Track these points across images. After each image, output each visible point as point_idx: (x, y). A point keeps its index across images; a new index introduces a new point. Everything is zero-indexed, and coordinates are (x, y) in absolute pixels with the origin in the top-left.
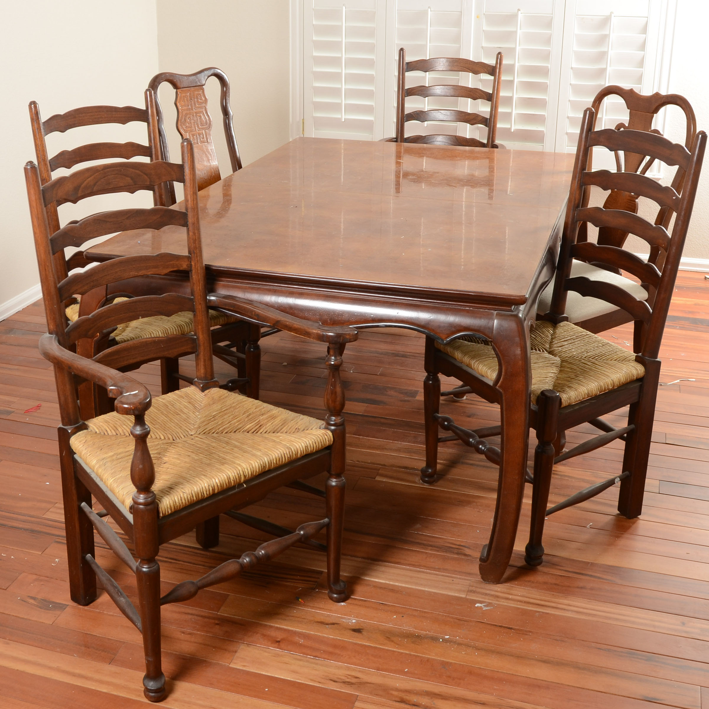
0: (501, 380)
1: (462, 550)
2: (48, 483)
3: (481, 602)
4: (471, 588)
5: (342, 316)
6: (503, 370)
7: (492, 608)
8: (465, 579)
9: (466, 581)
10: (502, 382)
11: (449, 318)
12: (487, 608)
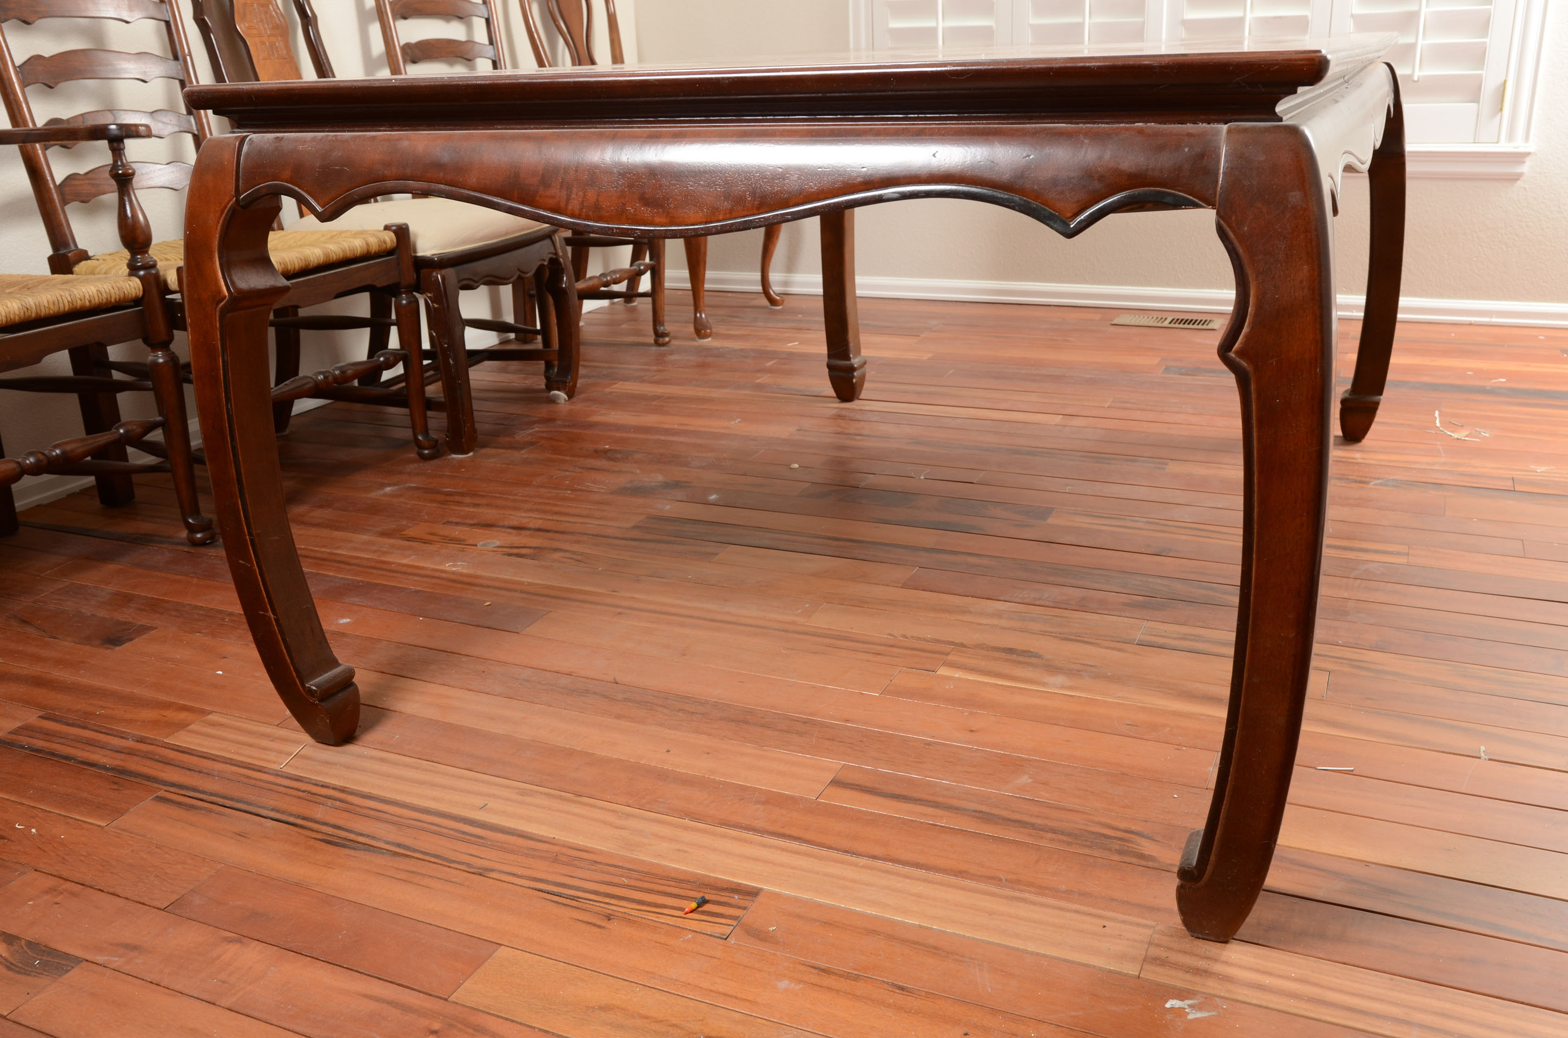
0: (1245, 330)
1: (1132, 842)
2: (220, 673)
3: (1181, 994)
4: (1154, 951)
5: (784, 179)
6: (1252, 300)
7: (1214, 1013)
8: (1138, 925)
9: (1141, 930)
10: (1248, 337)
11: (1083, 153)
12: (1199, 1015)
